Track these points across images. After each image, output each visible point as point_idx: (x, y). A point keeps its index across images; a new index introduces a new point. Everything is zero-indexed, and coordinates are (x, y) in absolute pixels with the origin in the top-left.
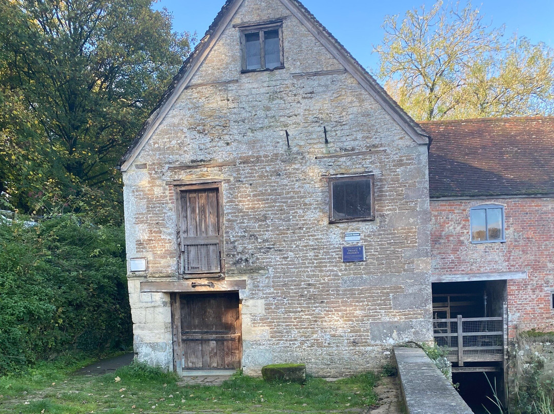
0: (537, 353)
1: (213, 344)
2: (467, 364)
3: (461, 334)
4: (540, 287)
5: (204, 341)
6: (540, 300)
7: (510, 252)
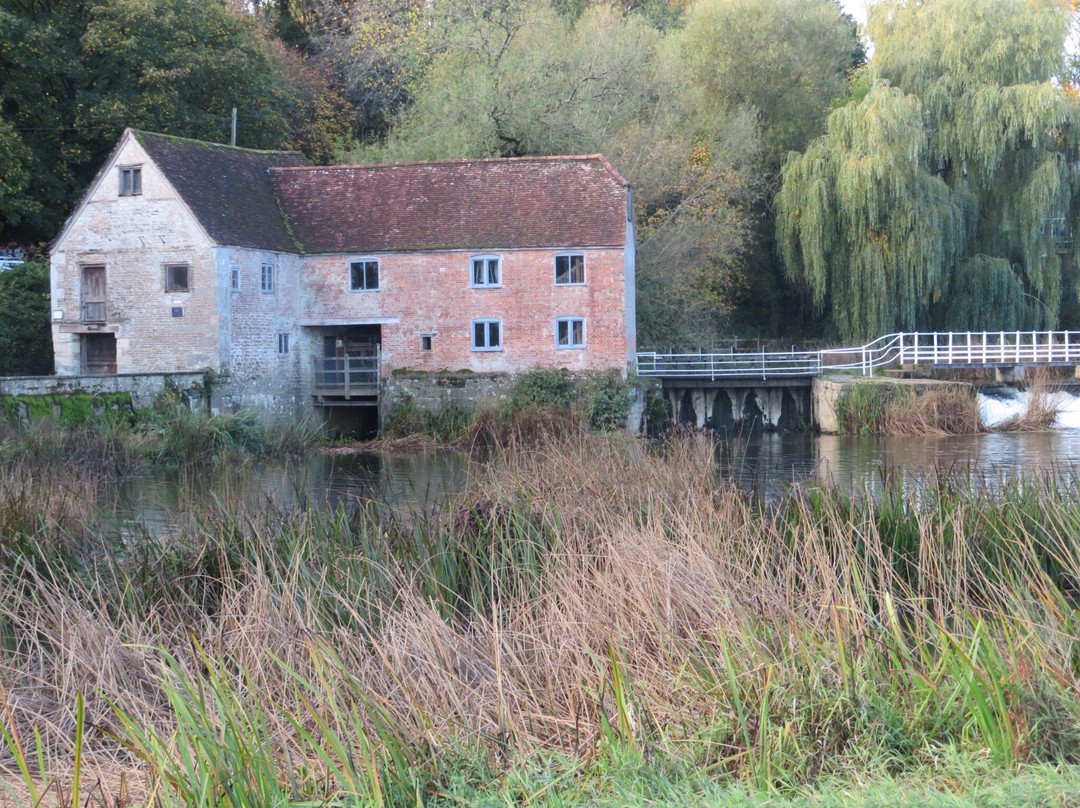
0: (406, 389)
1: (106, 368)
2: (354, 398)
3: (347, 370)
4: (411, 331)
5: (100, 366)
6: (410, 342)
7: (384, 300)
